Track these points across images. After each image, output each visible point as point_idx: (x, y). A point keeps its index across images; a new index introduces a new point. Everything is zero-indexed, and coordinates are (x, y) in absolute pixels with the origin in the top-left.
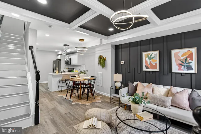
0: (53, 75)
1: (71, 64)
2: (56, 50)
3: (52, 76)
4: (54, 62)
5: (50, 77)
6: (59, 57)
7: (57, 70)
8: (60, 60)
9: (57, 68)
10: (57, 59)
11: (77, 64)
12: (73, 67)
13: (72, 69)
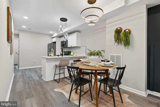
0: (47, 59)
1: (68, 46)
2: (51, 32)
3: (45, 60)
4: (49, 45)
5: (44, 61)
6: (54, 40)
7: (52, 51)
8: (55, 43)
9: (52, 49)
10: (52, 42)
11: (76, 46)
12: (69, 51)
13: (69, 52)
